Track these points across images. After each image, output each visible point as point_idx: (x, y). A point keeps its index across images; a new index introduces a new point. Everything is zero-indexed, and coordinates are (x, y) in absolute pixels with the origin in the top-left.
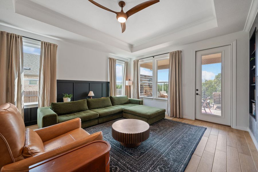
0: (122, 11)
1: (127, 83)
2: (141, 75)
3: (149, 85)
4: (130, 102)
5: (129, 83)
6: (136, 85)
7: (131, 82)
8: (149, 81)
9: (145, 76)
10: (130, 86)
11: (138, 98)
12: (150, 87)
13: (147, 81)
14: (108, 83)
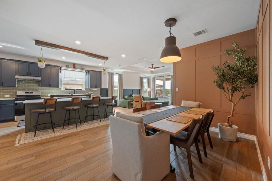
0: (153, 67)
1: (149, 90)
2: (157, 85)
3: (161, 91)
4: (151, 99)
5: (150, 90)
6: (154, 90)
7: (151, 89)
8: (161, 88)
9: (158, 85)
10: (150, 91)
11: (155, 97)
12: (161, 92)
13: (160, 88)
14: (140, 90)
